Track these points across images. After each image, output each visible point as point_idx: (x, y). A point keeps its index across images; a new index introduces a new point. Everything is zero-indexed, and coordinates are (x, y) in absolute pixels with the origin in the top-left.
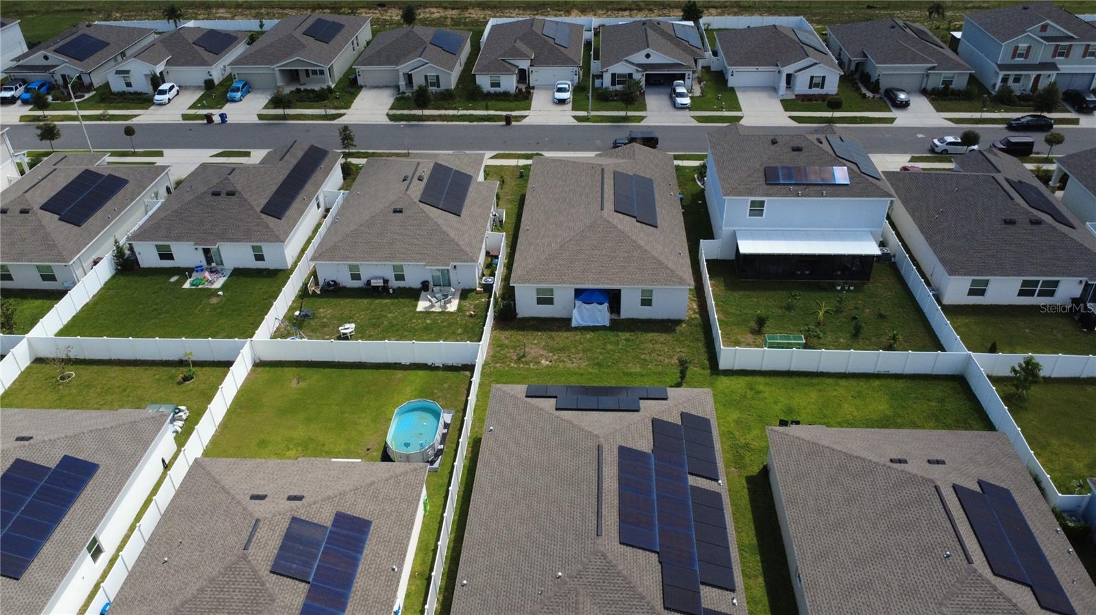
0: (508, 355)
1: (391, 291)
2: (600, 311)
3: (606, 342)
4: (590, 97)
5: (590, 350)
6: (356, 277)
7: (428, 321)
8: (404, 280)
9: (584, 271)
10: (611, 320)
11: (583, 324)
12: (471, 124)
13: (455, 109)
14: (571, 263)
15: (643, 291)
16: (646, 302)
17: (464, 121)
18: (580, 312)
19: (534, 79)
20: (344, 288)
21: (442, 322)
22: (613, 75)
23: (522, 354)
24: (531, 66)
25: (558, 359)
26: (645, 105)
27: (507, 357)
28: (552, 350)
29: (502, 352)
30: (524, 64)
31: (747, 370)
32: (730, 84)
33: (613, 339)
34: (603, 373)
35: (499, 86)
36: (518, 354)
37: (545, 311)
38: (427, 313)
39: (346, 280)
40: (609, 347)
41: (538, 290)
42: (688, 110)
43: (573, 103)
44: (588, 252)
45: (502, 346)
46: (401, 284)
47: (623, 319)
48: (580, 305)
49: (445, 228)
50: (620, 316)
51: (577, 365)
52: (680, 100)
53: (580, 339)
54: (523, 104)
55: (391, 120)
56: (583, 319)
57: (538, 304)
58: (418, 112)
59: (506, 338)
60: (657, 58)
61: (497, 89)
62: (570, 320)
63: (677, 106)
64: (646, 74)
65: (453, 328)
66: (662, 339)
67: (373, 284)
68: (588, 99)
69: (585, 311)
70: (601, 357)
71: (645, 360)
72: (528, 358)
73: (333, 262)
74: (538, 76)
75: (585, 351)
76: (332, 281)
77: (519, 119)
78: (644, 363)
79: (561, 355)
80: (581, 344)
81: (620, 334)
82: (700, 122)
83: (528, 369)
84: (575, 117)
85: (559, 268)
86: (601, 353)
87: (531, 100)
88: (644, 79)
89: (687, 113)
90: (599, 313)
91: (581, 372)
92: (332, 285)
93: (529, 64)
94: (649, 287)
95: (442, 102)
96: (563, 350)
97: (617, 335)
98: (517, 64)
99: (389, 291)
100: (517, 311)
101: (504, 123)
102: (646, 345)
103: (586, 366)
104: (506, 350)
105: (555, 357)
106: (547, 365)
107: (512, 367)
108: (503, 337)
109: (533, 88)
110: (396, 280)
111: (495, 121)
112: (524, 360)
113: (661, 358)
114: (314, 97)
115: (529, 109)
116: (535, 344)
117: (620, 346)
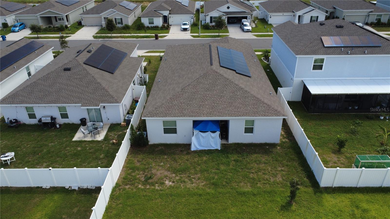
0: (138, 176)
1: (58, 126)
2: (213, 138)
3: (219, 164)
4: (200, 28)
5: (207, 171)
6: (32, 116)
7: (79, 149)
8: (68, 118)
9: (200, 107)
10: (223, 145)
11: (200, 148)
12: (137, 39)
13: (130, 33)
14: (190, 101)
15: (247, 122)
16: (249, 130)
17: (133, 38)
18: (198, 139)
19: (171, 21)
20: (24, 125)
21: (90, 149)
22: (211, 18)
23: (149, 176)
24: (169, 14)
25: (179, 180)
26: (228, 31)
27: (136, 179)
28: (175, 171)
29: (133, 174)
30: (166, 13)
31: (344, 187)
32: (269, 22)
33: (224, 160)
34: (220, 193)
35: (153, 24)
36: (146, 176)
37: (170, 139)
38: (80, 142)
39: (24, 118)
40: (222, 167)
41: (164, 122)
42: (250, 32)
43: (191, 30)
44: (202, 93)
45: (134, 169)
46: (65, 121)
47: (231, 144)
48: (198, 134)
49: (99, 81)
50: (228, 142)
51: (196, 186)
52: (246, 28)
53: (198, 161)
54: (165, 31)
55: (94, 38)
56: (200, 145)
57: (165, 133)
58: (110, 35)
59: (138, 161)
60: (233, 9)
61: (152, 25)
62: (189, 145)
63: (244, 31)
64: (228, 17)
65: (97, 154)
66: (264, 160)
67: (43, 121)
68: (199, 29)
69: (201, 138)
70: (216, 177)
71: (253, 179)
72: (155, 179)
73: (12, 105)
74: (173, 19)
75: (202, 171)
76: (14, 120)
77: (163, 37)
78: (253, 182)
79: (182, 176)
80: (199, 165)
81: (230, 156)
82: (257, 37)
83: (154, 191)
84: (192, 36)
85: (180, 104)
86: (216, 173)
87: (170, 30)
88: (227, 19)
89: (250, 33)
90: (212, 140)
91: (200, 192)
92: (14, 123)
93: (169, 13)
94: (252, 118)
95: (123, 30)
96: (183, 171)
97: (228, 157)
98: (163, 13)
99: (56, 126)
100: (149, 140)
101: (155, 39)
102: (252, 165)
103: (203, 186)
104: (137, 172)
105: (177, 178)
106: (170, 186)
107: (139, 188)
108: (136, 161)
109: (171, 25)
110: (62, 118)
111: (150, 38)
112: (150, 181)
113: (266, 177)
114: (57, 30)
115: (168, 33)
116: (161, 166)
117: (231, 167)
